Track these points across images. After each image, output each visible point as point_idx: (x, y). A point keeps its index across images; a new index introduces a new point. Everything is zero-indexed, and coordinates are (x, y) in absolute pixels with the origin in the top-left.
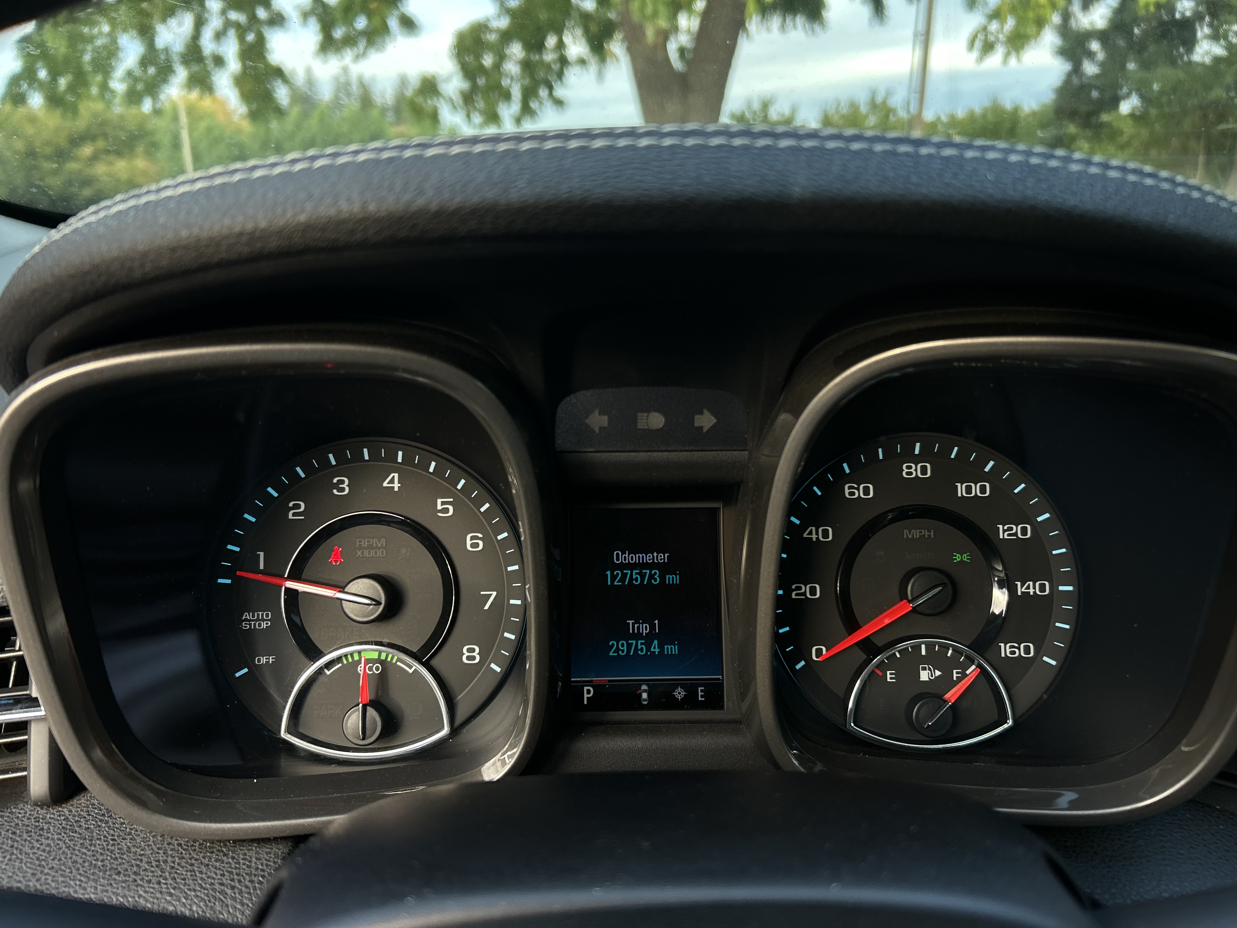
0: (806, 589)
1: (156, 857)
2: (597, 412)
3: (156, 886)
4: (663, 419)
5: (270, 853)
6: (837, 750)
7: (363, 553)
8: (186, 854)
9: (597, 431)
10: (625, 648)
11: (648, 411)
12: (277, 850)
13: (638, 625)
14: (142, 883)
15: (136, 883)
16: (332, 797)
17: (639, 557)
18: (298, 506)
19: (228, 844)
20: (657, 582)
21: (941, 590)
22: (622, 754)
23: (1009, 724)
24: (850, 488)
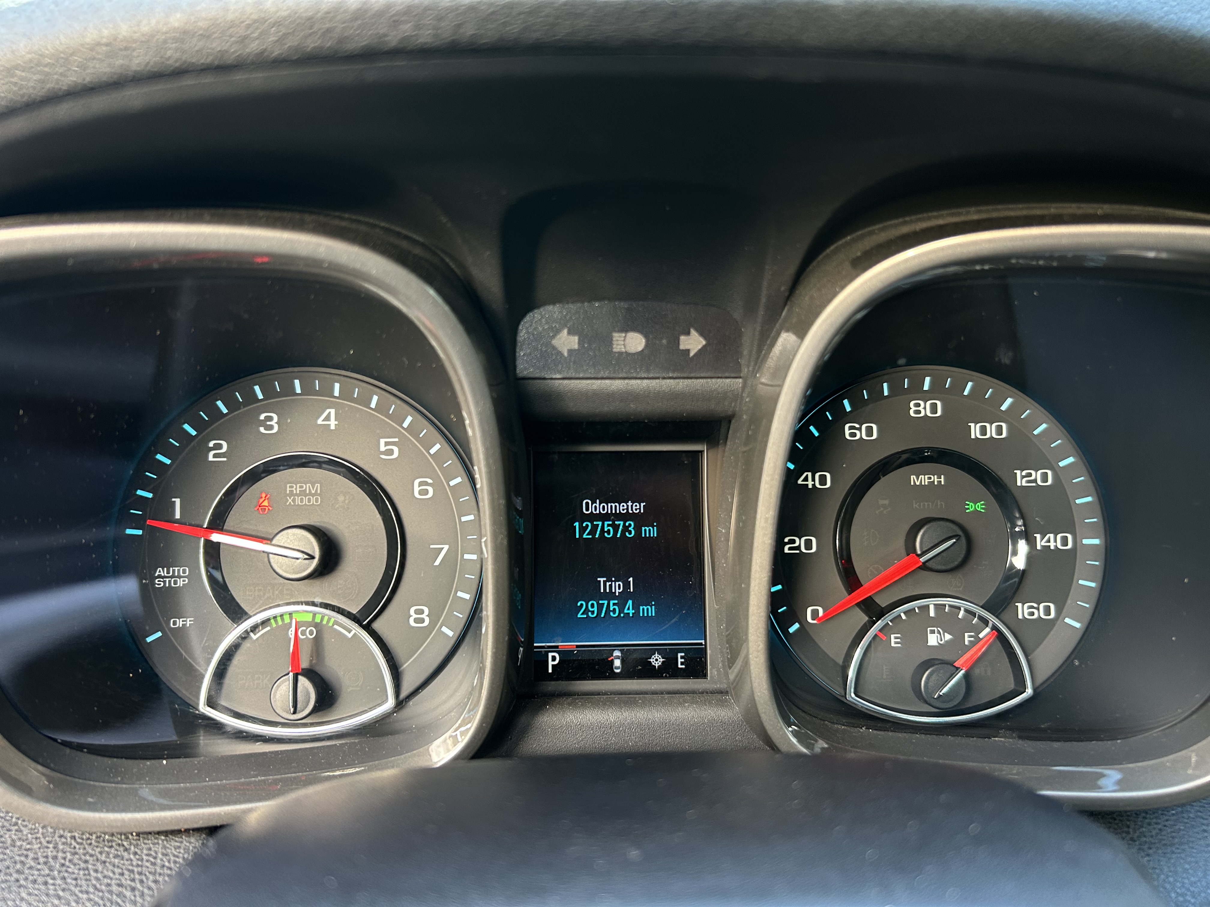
0: (800, 542)
1: (44, 852)
2: (565, 331)
3: (43, 887)
4: (644, 341)
5: (179, 847)
6: (837, 724)
7: (294, 500)
8: (79, 849)
9: (566, 354)
10: (595, 609)
11: (626, 331)
12: (188, 844)
13: (610, 583)
14: (24, 883)
15: (18, 884)
16: (255, 781)
17: (611, 506)
18: (218, 447)
19: (130, 837)
20: (632, 535)
21: (955, 543)
22: (592, 730)
23: (1029, 693)
24: (851, 428)
